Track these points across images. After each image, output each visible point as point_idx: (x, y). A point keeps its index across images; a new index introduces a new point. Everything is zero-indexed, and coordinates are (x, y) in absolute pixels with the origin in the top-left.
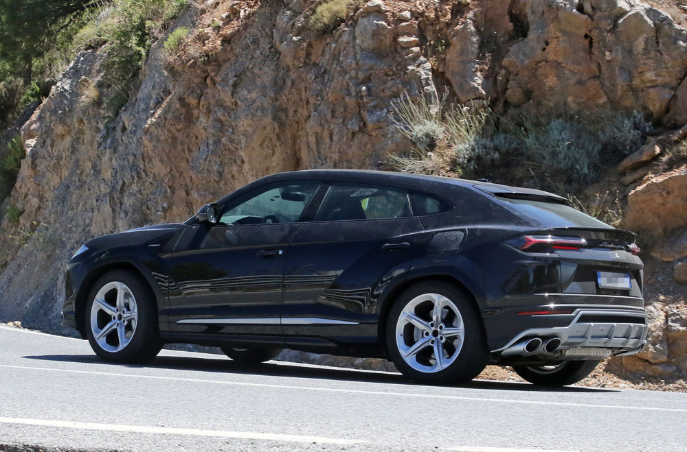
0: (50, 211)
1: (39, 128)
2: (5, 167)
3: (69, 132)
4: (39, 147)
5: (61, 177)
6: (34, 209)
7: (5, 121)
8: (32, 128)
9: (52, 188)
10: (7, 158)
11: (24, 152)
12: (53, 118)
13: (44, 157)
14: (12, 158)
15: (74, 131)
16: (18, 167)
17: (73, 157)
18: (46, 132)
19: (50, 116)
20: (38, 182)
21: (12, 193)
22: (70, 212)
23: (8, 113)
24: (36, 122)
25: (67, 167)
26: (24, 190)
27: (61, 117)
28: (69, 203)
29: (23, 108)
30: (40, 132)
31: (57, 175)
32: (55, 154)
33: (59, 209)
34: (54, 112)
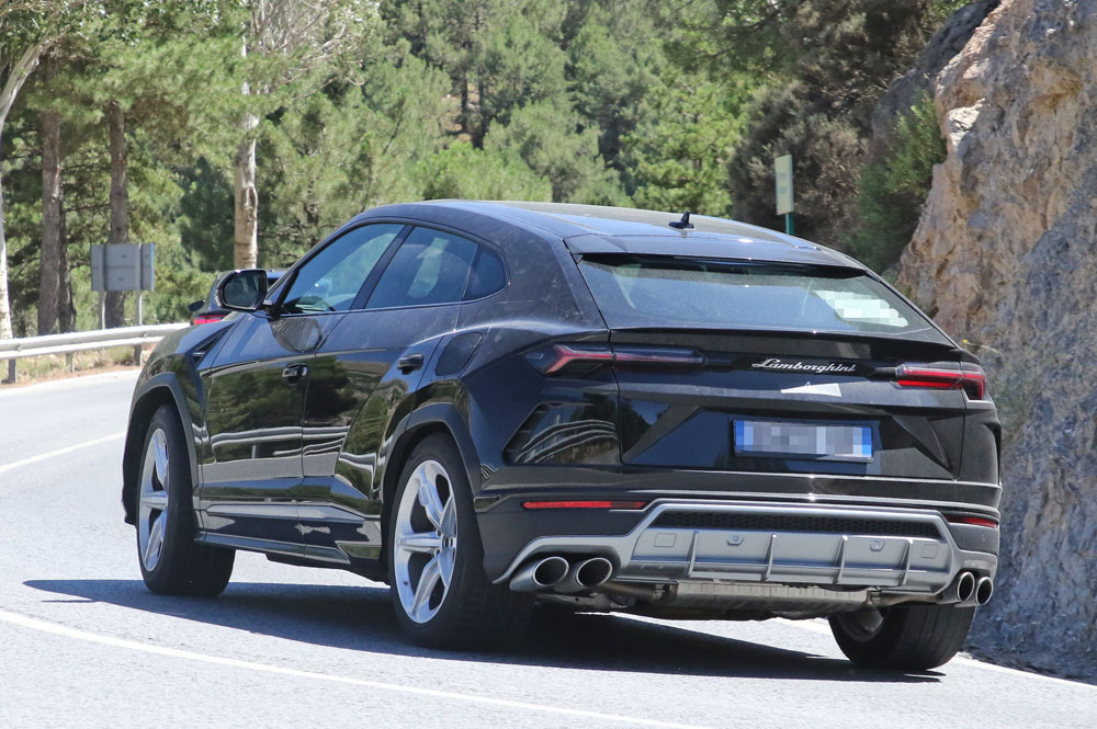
0: (1010, 313)
1: (988, 75)
2: (888, 186)
3: (1075, 88)
4: (984, 129)
5: (1044, 216)
6: (963, 307)
7: (891, 54)
8: (968, 75)
9: (1017, 247)
10: (894, 159)
11: (944, 142)
12: (1031, 47)
13: (998, 159)
14: (908, 160)
15: (1087, 87)
16: (922, 185)
17: (1082, 160)
18: (1006, 86)
19: (1022, 41)
20: (978, 230)
21: (904, 258)
22: (1066, 318)
23: (897, 33)
24: (979, 58)
25: (1063, 188)
26: (936, 253)
27: (1053, 47)
28: (1065, 292)
29: (941, 19)
30: (991, 89)
31: (1035, 211)
32: (1032, 151)
33: (1036, 306)
34: (1033, 30)
